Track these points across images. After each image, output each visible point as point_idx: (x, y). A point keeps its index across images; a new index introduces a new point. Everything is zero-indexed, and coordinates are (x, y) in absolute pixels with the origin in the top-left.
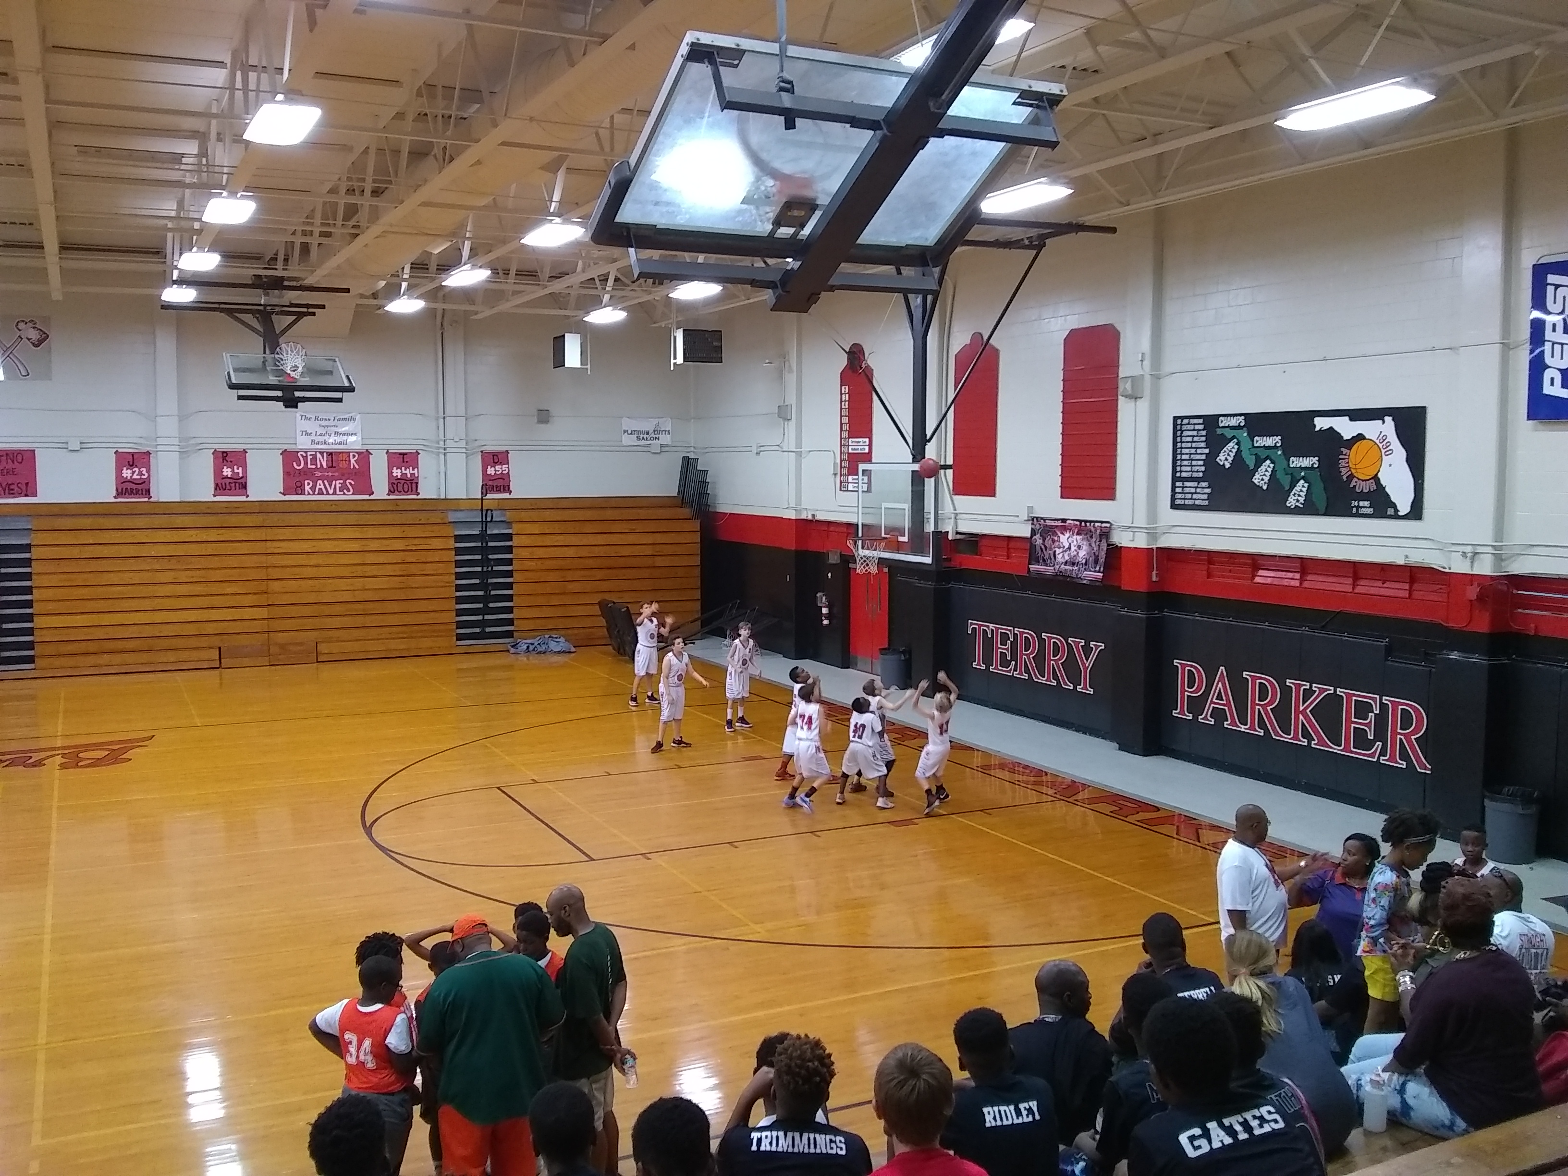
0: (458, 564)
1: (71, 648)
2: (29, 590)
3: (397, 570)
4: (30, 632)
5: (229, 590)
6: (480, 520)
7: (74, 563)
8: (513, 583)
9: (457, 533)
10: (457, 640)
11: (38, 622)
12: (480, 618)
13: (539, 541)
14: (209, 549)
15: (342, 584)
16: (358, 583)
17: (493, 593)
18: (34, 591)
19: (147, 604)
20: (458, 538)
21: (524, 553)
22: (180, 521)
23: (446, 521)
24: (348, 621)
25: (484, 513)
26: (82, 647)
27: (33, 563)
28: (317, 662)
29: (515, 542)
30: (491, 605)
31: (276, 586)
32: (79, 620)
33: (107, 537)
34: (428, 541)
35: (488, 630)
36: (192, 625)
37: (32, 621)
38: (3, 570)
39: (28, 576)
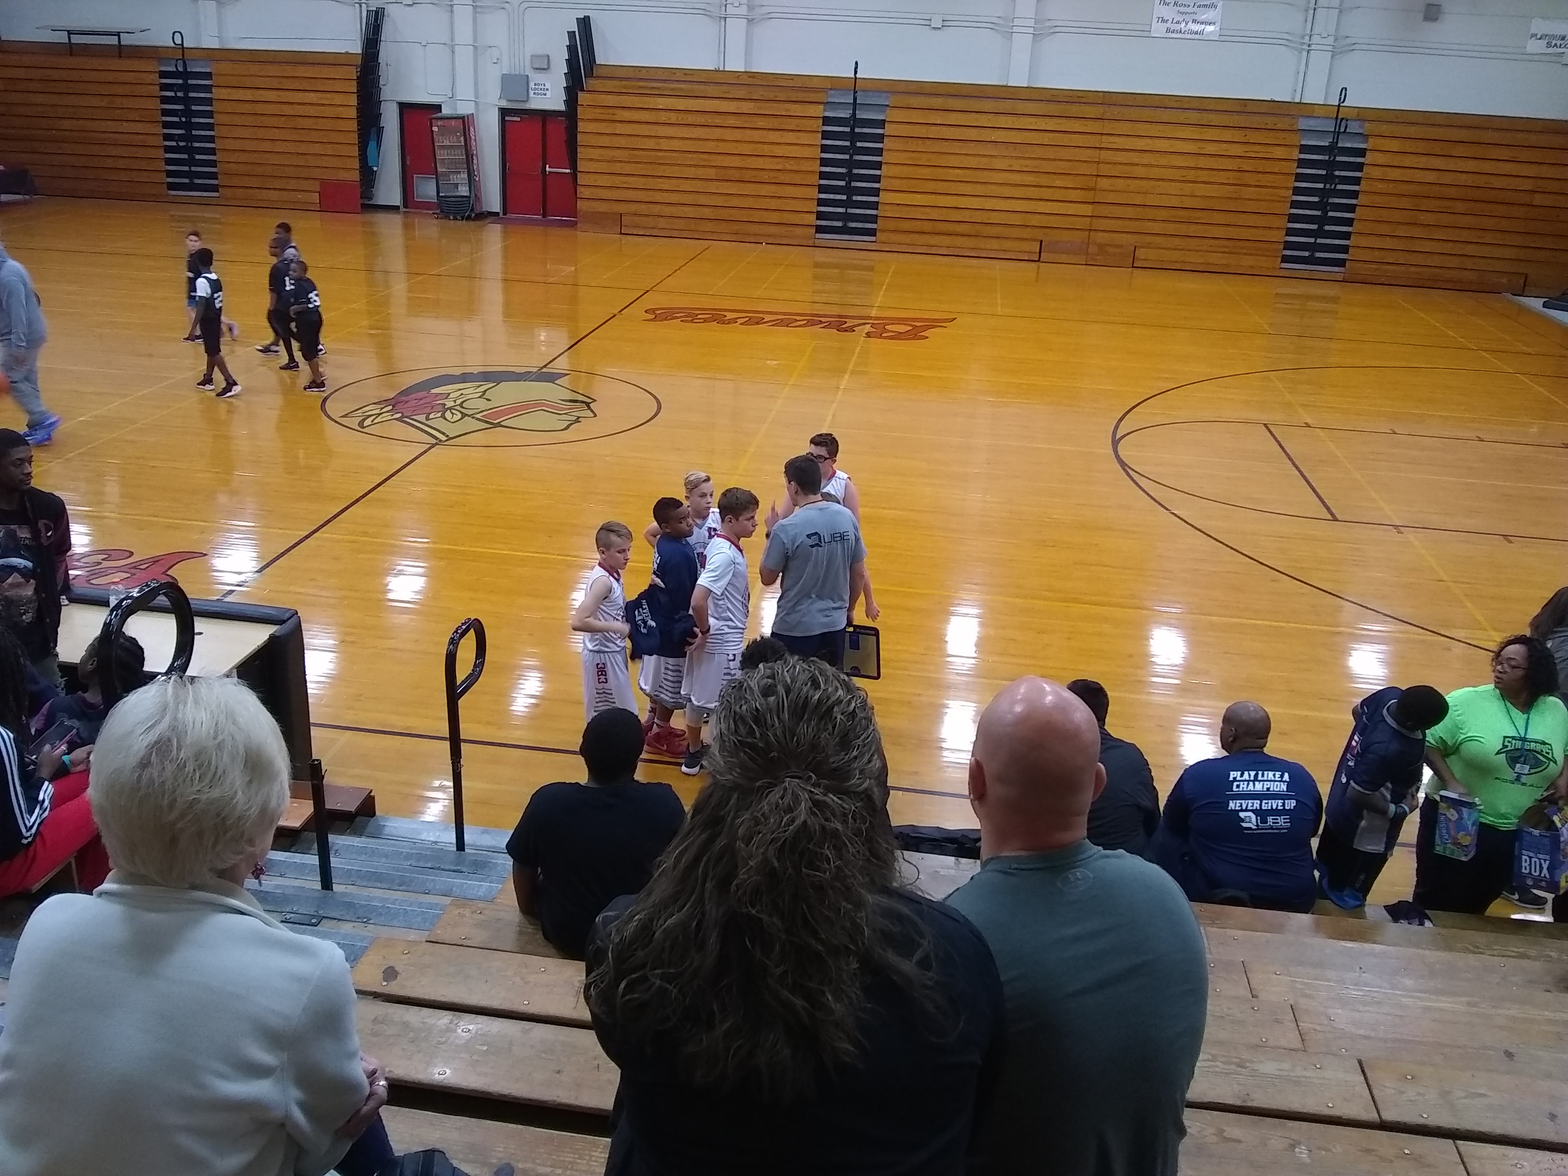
0: (1299, 177)
1: (906, 225)
2: (878, 166)
3: (1232, 177)
4: (875, 206)
5: (1058, 183)
6: (1333, 130)
7: (920, 142)
8: (1356, 205)
9: (1303, 143)
10: (1282, 261)
11: (884, 197)
12: (1312, 240)
13: (1397, 160)
14: (1046, 138)
15: (1173, 188)
16: (1188, 188)
17: (1330, 214)
18: (883, 167)
19: (979, 189)
20: (1304, 149)
21: (1377, 173)
22: (1021, 107)
23: (1295, 127)
24: (1171, 228)
25: (1339, 121)
26: (917, 225)
27: (886, 140)
28: (1133, 267)
29: (1369, 158)
30: (1327, 228)
31: (1103, 183)
32: (918, 199)
33: (953, 118)
34: (1270, 149)
35: (1318, 255)
36: (1018, 215)
37: (878, 196)
38: (859, 144)
39: (879, 152)
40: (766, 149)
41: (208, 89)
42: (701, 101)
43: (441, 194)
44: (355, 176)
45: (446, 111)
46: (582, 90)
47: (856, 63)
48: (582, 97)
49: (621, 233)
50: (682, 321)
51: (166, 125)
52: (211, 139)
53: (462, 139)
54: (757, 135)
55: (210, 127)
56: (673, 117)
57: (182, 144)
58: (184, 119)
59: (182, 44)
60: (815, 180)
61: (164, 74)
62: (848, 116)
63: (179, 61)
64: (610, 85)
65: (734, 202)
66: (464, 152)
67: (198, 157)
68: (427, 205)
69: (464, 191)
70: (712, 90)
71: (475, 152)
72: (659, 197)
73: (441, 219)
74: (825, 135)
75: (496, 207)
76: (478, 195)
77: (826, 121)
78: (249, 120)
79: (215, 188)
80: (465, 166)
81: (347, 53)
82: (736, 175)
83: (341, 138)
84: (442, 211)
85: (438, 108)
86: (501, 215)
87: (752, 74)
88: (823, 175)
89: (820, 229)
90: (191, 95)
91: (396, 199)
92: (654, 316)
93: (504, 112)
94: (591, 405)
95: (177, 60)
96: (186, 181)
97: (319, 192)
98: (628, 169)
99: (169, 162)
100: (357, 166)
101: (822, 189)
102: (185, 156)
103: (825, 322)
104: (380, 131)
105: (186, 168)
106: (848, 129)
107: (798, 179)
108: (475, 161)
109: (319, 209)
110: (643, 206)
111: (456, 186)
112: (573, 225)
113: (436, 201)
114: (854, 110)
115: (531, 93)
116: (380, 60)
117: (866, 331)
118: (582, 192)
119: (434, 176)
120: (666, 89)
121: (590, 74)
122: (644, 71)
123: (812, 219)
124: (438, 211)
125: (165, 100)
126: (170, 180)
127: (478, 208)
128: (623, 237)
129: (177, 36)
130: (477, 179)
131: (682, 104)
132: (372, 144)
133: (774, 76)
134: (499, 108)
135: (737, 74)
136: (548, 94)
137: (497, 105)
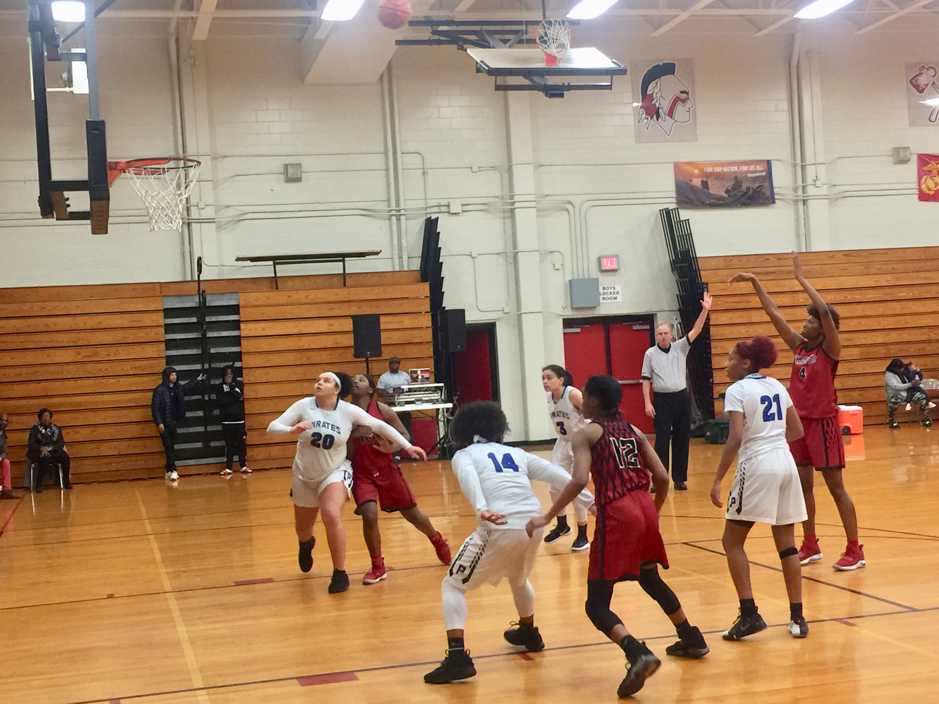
63: (192, 296)
85: (492, 326)
87: (845, 253)
93: (569, 323)
115: (600, 298)
134: (564, 320)
135: (832, 254)
136: (620, 298)
137: (562, 316)
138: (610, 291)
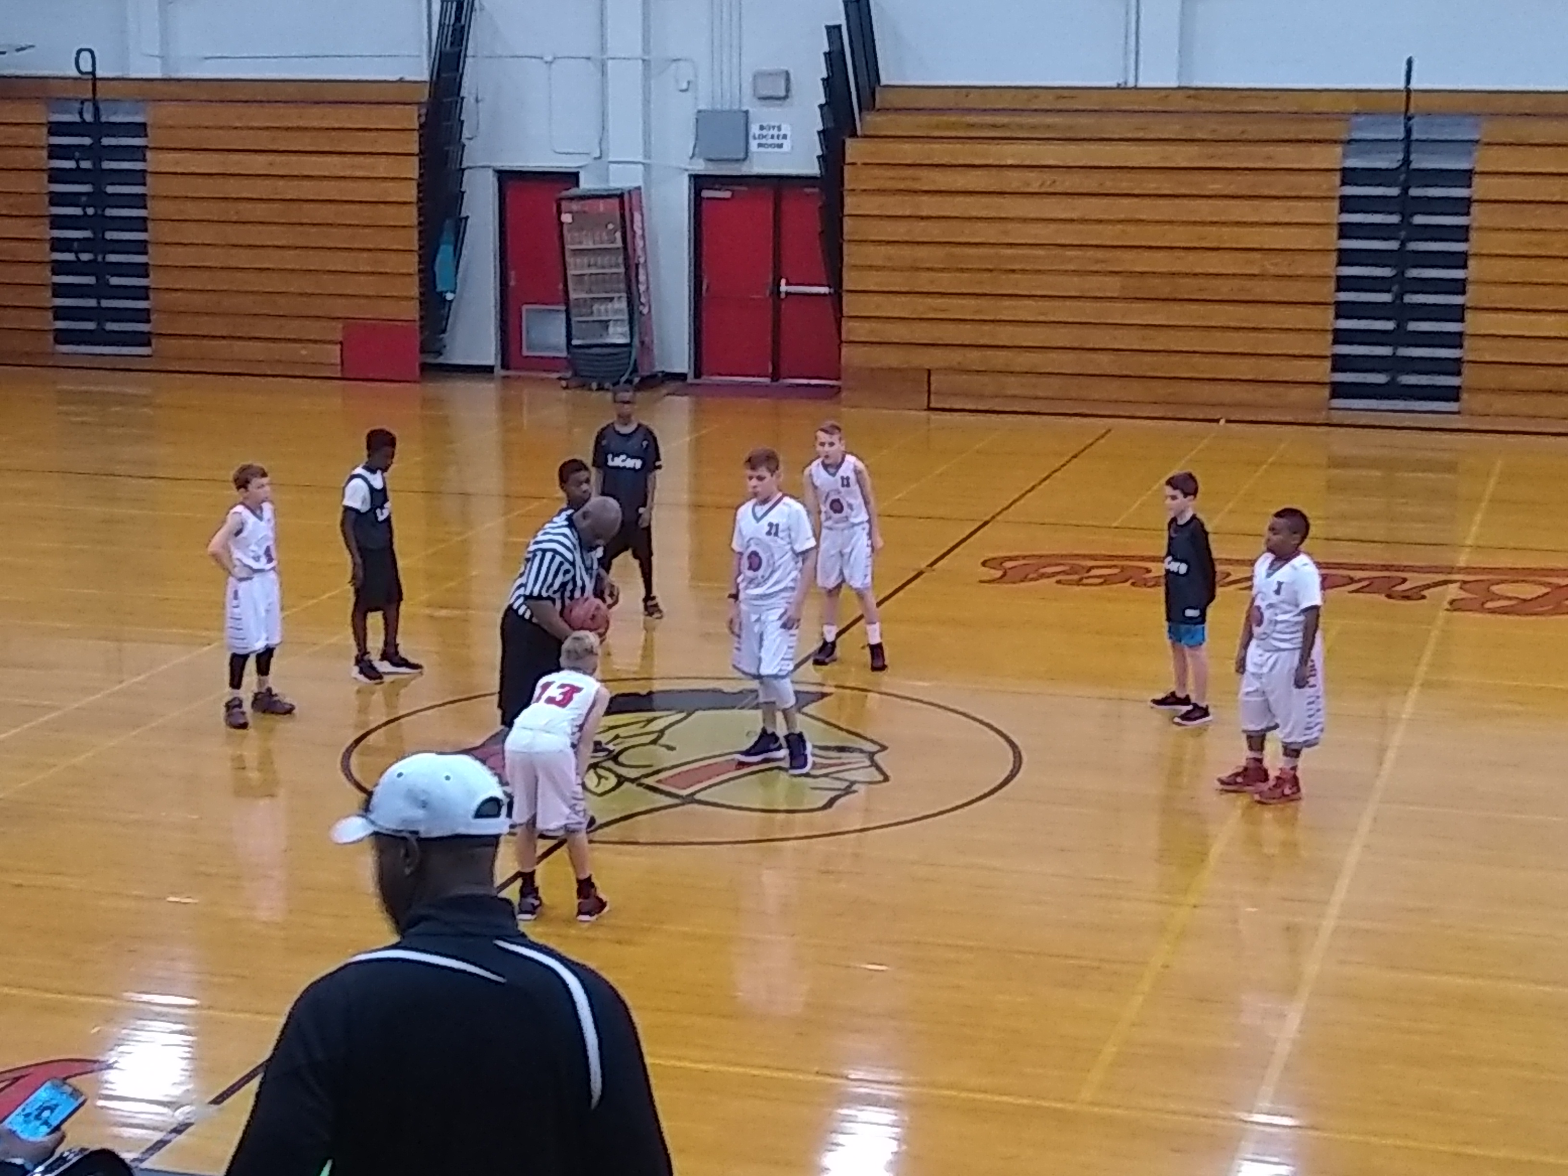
1: (1524, 378)
2: (1460, 260)
4: (1456, 340)
11: (1473, 323)
18: (1471, 263)
26: (1548, 377)
27: (1474, 208)
32: (1547, 325)
37: (1462, 320)
38: (1419, 220)
39: (1462, 233)
40: (1228, 236)
41: (139, 153)
42: (1093, 147)
43: (575, 342)
44: (411, 311)
45: (586, 184)
46: (854, 135)
47: (1410, 62)
48: (853, 149)
49: (929, 409)
50: (1059, 582)
51: (57, 222)
52: (141, 247)
53: (618, 235)
54: (1204, 209)
55: (141, 224)
56: (1034, 181)
57: (85, 257)
58: (90, 211)
59: (93, 73)
60: (1328, 292)
61: (56, 129)
62: (1395, 165)
63: (86, 104)
64: (906, 124)
65: (1161, 341)
66: (621, 260)
67: (115, 281)
68: (547, 364)
69: (618, 335)
70: (1113, 126)
71: (642, 260)
72: (1004, 335)
73: (576, 387)
74: (1347, 204)
75: (681, 363)
76: (647, 339)
77: (1349, 176)
78: (214, 210)
79: (144, 340)
80: (622, 286)
81: (401, 81)
82: (1164, 288)
83: (384, 240)
84: (576, 374)
85: (573, 178)
86: (690, 379)
87: (1192, 92)
88: (1343, 283)
89: (1339, 391)
90: (107, 165)
91: (489, 356)
92: (999, 573)
93: (699, 182)
94: (877, 757)
95: (82, 103)
96: (91, 326)
97: (341, 343)
98: (946, 282)
99: (59, 290)
100: (415, 291)
101: (1343, 310)
102: (90, 280)
103: (1360, 580)
104: (460, 225)
105: (92, 303)
106: (1394, 191)
107: (1293, 291)
108: (642, 278)
109: (339, 375)
110: (975, 354)
111: (605, 324)
112: (833, 393)
113: (564, 354)
114: (1407, 153)
115: (753, 144)
116: (464, 92)
117: (1449, 598)
118: (851, 329)
119: (563, 308)
120: (1021, 127)
121: (869, 103)
122: (973, 94)
123: (1323, 371)
124: (569, 374)
125: (56, 176)
126: (60, 325)
127: (646, 367)
128: (934, 416)
129: (85, 57)
130: (645, 311)
131: (1051, 154)
132: (445, 251)
133: (1236, 94)
134: (690, 176)
135: (1163, 93)
136: (787, 145)
137: (687, 170)
138: (771, 132)
